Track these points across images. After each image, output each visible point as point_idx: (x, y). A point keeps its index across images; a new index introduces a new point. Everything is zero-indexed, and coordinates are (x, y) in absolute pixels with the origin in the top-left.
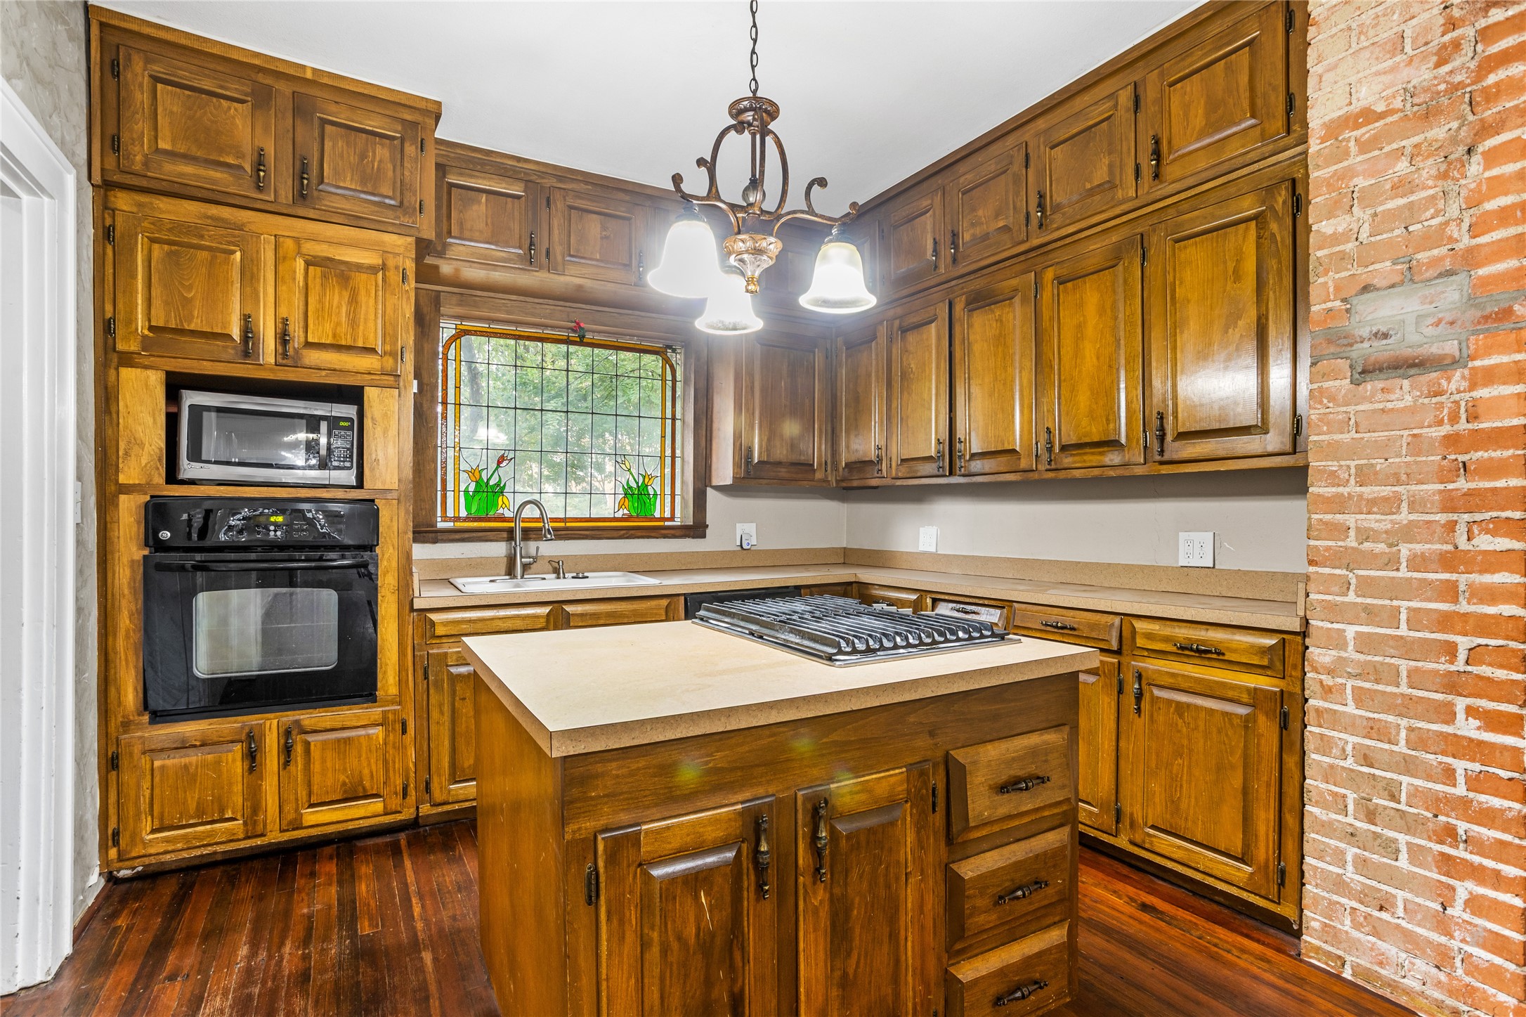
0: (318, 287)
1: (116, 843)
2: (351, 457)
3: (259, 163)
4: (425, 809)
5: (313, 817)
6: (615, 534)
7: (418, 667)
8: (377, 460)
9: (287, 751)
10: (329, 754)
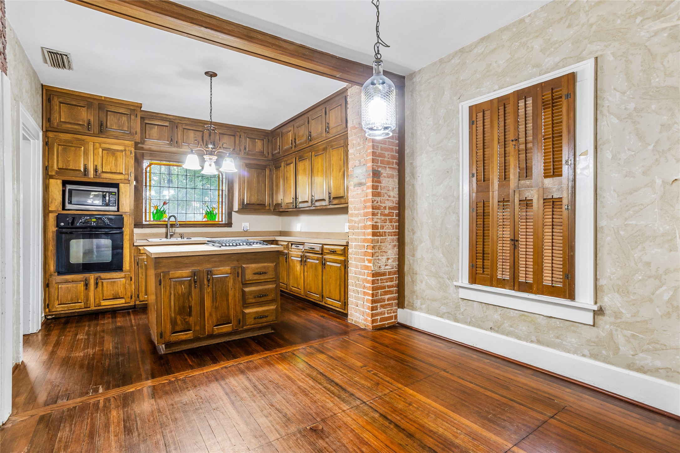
0: (106, 156)
1: (48, 307)
2: (116, 203)
3: (89, 124)
4: (137, 303)
5: (104, 303)
6: (201, 226)
7: (135, 262)
8: (123, 204)
9: (97, 284)
10: (109, 286)
